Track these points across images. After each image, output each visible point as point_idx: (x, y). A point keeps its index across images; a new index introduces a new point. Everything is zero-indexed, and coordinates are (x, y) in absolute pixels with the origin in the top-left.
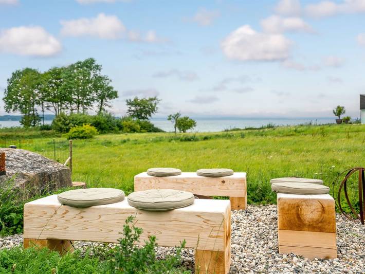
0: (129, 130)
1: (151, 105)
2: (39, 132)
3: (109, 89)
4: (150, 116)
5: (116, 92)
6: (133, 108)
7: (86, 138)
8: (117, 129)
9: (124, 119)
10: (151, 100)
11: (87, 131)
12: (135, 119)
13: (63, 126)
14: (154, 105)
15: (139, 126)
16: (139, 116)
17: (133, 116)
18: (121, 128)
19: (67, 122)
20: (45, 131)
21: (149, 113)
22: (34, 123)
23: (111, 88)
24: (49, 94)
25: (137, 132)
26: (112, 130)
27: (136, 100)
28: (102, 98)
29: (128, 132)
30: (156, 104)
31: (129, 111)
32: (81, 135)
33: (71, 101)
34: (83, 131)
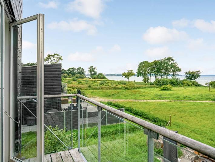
0: (186, 85)
1: (197, 74)
2: (150, 86)
3: (177, 68)
4: (196, 79)
5: (180, 69)
6: (188, 75)
7: (168, 90)
8: (180, 84)
9: (184, 80)
10: (197, 72)
11: (169, 88)
12: (189, 80)
13: (158, 83)
14: (198, 74)
15: (191, 83)
16: (191, 79)
17: (188, 79)
18: (182, 84)
19: (160, 82)
20: (152, 85)
21: (195, 77)
22: (147, 81)
23: (178, 67)
24: (153, 70)
25: (190, 86)
26: (179, 85)
27: (189, 72)
28: (174, 71)
29: (186, 86)
30: (199, 74)
31: (186, 77)
32: (166, 89)
33: (161, 72)
34: (167, 87)
